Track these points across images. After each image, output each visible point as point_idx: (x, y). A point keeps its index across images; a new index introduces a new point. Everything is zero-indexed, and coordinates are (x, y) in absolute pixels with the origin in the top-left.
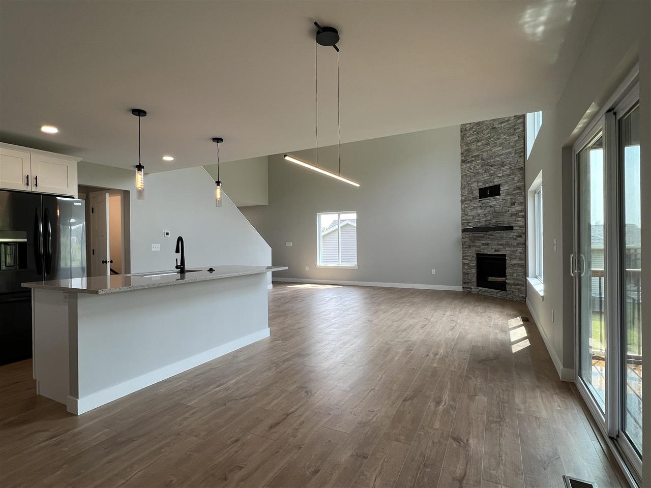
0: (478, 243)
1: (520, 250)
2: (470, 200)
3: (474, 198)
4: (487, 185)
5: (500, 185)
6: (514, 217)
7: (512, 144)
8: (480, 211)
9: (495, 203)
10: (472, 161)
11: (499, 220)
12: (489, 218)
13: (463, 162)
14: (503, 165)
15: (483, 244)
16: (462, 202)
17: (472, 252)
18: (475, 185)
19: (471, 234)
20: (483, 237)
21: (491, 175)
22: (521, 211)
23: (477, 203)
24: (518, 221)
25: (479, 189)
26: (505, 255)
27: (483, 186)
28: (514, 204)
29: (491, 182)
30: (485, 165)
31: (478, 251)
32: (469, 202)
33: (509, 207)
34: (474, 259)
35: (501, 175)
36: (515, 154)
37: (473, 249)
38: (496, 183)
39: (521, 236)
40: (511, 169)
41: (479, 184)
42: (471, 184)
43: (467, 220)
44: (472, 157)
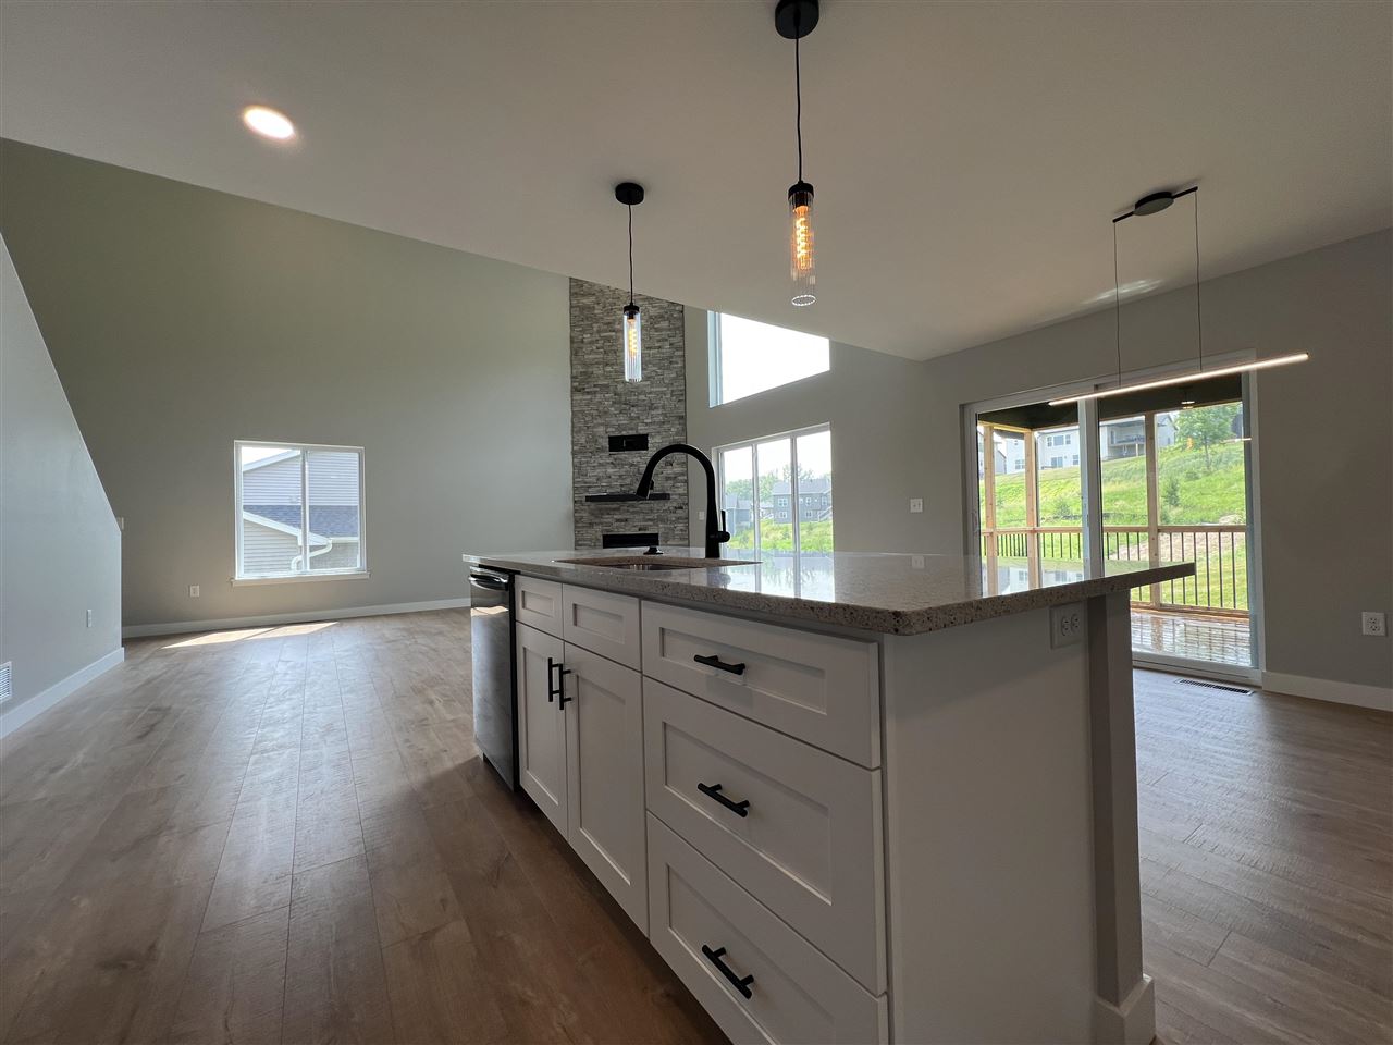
0: (607, 519)
1: (680, 526)
2: (591, 452)
3: (601, 450)
4: (624, 433)
5: (647, 435)
6: (671, 483)
7: (667, 381)
8: (610, 471)
9: (635, 458)
10: (595, 392)
12: (628, 481)
13: (575, 390)
14: (651, 407)
15: (618, 521)
16: (574, 453)
17: (596, 534)
18: (601, 429)
19: (593, 505)
20: (618, 509)
21: (632, 419)
22: (682, 474)
23: (606, 457)
24: (678, 487)
25: (610, 437)
26: (657, 535)
27: (617, 434)
28: (672, 464)
29: (632, 429)
30: (620, 402)
31: (606, 530)
32: (589, 455)
33: (662, 467)
34: (600, 544)
35: (650, 421)
36: (672, 396)
37: (598, 528)
38: (641, 432)
39: (682, 508)
40: (665, 415)
41: (609, 430)
42: (594, 427)
43: (586, 483)
44: (595, 386)
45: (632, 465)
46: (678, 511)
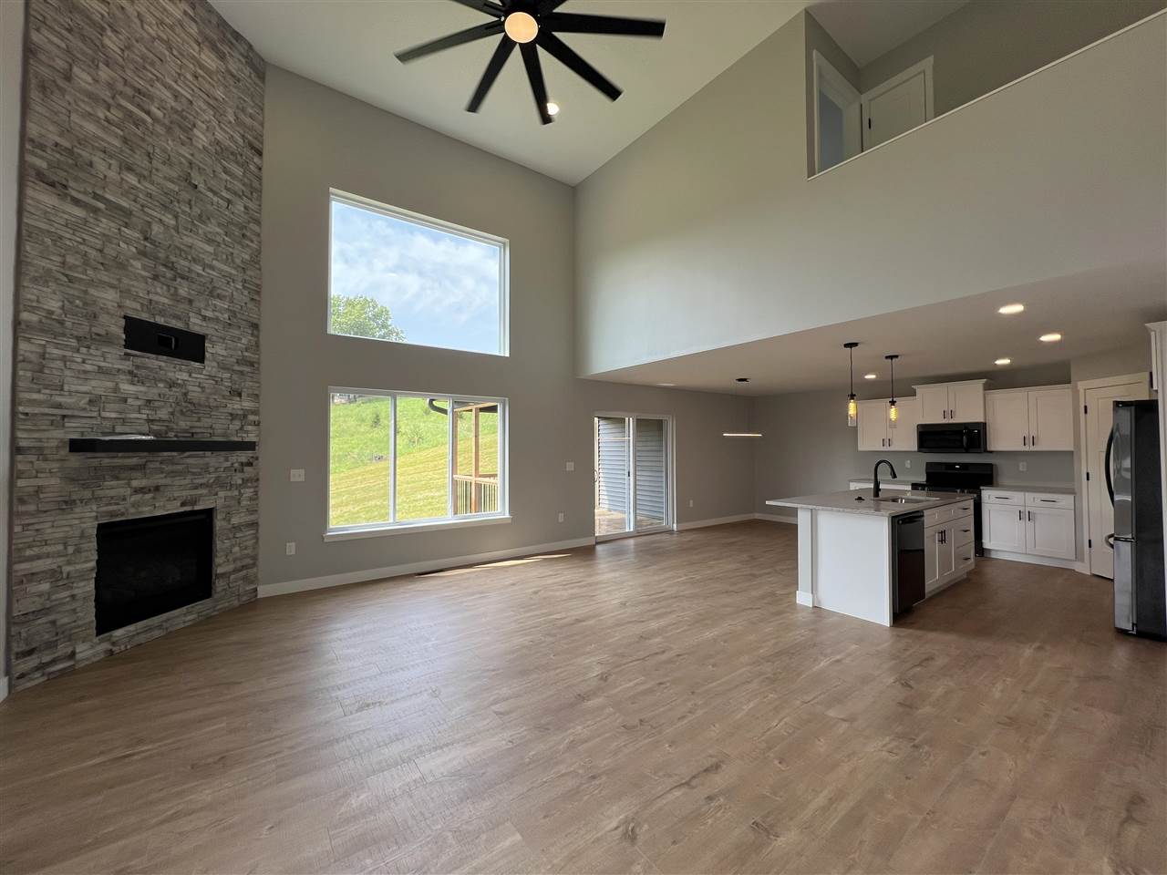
0: (113, 488)
1: (248, 492)
2: (78, 339)
3: (106, 339)
4: (160, 320)
5: (204, 337)
6: (237, 424)
8: (126, 387)
9: (185, 376)
10: (96, 210)
11: (198, 424)
13: (30, 173)
15: (137, 491)
17: (87, 520)
18: (108, 295)
19: (76, 460)
20: (142, 467)
21: (177, 298)
23: (114, 357)
24: (247, 432)
25: (128, 319)
26: (212, 511)
27: (145, 316)
28: (240, 395)
29: (177, 317)
31: (112, 514)
32: (74, 343)
33: (224, 397)
34: (92, 545)
35: (209, 315)
36: (243, 287)
38: (196, 329)
40: (234, 314)
41: (128, 303)
42: (91, 283)
43: (59, 406)
44: (96, 196)
45: (172, 384)
46: (246, 469)
